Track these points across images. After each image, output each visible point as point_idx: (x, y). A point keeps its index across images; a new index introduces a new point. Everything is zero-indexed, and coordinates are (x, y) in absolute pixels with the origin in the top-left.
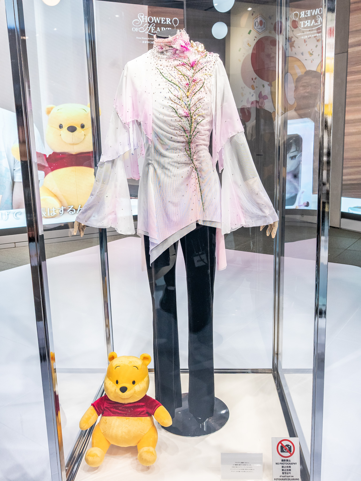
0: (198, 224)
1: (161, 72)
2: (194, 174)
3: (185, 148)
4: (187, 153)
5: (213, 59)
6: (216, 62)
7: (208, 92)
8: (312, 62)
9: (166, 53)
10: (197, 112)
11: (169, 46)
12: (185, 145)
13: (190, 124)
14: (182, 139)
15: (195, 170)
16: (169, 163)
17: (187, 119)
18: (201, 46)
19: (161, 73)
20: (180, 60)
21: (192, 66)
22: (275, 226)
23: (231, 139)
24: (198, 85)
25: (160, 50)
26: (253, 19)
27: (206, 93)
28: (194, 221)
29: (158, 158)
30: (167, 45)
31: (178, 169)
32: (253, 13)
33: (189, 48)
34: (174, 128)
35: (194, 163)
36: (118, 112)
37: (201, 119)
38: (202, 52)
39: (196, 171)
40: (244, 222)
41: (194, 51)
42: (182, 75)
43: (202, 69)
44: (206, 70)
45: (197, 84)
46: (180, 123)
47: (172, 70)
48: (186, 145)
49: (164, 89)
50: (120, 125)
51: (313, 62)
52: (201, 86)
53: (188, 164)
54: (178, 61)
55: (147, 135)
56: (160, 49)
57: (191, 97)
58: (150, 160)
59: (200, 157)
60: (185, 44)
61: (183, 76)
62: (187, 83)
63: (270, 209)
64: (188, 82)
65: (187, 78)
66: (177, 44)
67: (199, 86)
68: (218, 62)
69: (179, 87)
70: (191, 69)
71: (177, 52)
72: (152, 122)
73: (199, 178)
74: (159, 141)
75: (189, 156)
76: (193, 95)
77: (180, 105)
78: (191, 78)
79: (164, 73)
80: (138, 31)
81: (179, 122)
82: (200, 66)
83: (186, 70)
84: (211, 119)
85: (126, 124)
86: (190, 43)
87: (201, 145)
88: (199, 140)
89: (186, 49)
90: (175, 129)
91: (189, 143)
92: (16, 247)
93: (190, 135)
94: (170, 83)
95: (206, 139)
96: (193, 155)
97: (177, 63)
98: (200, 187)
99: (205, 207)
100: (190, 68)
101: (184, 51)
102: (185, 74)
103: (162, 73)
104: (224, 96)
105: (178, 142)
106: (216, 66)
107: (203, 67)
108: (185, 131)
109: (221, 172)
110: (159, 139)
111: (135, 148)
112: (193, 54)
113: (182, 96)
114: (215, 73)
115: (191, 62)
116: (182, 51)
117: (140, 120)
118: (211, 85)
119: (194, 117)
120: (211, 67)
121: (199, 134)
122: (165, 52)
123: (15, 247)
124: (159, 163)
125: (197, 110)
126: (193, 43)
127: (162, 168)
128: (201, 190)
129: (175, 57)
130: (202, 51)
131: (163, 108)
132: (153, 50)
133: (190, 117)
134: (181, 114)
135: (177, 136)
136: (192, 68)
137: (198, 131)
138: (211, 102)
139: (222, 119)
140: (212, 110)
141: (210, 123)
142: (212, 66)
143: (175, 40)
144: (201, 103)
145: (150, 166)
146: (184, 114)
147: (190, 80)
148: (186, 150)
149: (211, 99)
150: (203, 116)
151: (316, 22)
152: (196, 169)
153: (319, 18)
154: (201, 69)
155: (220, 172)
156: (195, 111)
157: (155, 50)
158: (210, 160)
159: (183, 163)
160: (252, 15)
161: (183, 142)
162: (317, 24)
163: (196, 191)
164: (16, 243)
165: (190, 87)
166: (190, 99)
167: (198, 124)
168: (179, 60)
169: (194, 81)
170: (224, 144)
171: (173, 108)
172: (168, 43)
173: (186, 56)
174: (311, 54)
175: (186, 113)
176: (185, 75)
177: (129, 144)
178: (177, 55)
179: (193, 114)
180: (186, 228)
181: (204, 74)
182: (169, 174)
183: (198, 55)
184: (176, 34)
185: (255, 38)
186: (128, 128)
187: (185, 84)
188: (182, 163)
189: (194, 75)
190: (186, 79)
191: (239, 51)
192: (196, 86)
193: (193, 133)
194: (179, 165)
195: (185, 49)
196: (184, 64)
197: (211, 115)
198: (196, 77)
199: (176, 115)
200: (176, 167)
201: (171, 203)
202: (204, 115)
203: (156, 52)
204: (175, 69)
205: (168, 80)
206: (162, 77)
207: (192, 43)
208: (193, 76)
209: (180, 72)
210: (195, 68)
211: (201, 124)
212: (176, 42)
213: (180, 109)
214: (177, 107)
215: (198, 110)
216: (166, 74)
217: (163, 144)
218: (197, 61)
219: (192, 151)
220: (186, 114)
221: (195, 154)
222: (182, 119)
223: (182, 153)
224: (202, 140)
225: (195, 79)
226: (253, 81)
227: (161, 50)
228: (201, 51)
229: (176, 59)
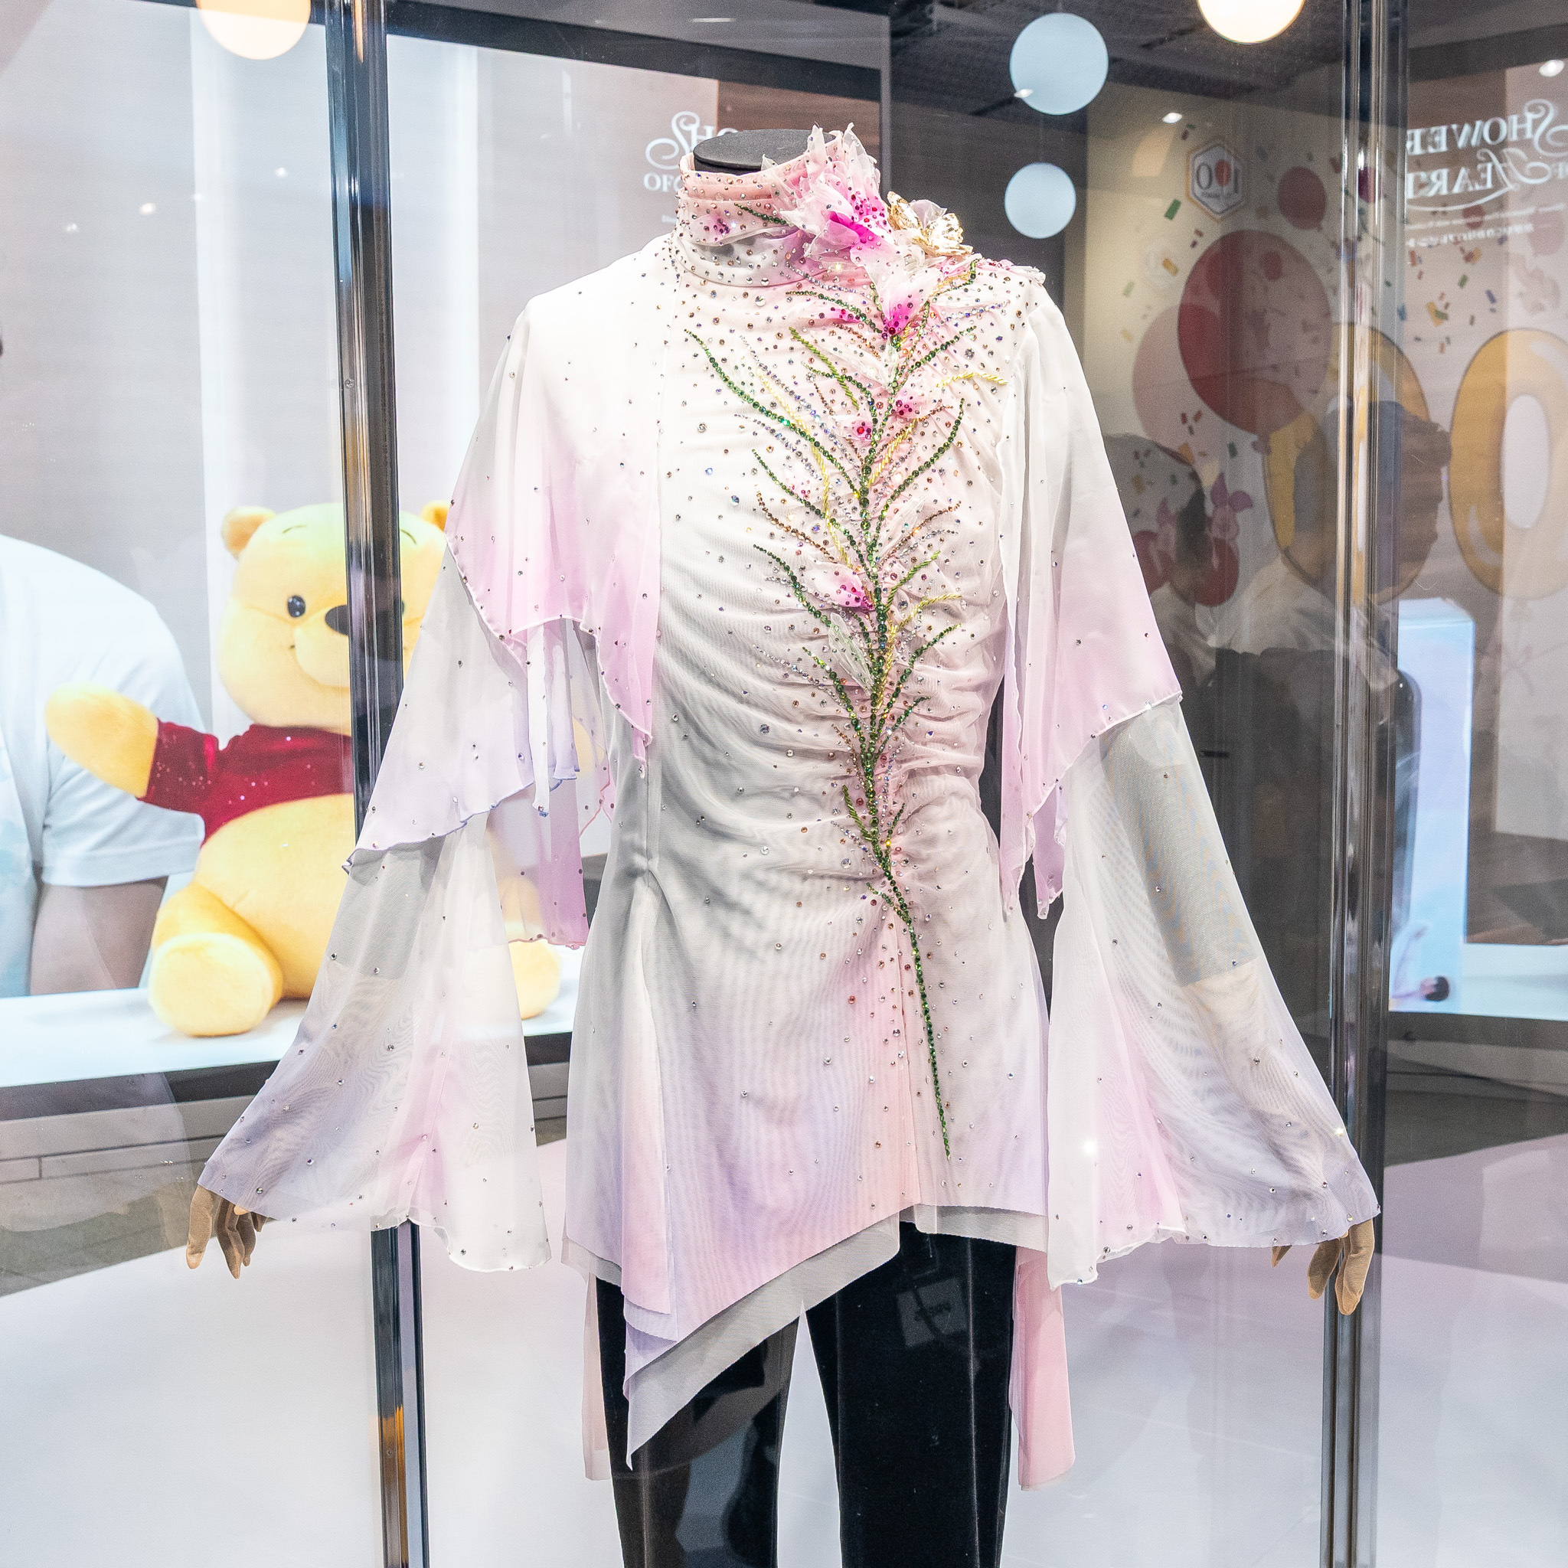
0: (913, 1226)
1: (712, 360)
2: (893, 939)
3: (845, 791)
4: (855, 816)
5: (1012, 297)
6: (1028, 312)
7: (981, 477)
8: (1442, 349)
9: (743, 256)
10: (915, 585)
11: (762, 216)
12: (843, 772)
13: (876, 655)
14: (826, 738)
15: (899, 913)
16: (746, 876)
17: (857, 624)
18: (946, 222)
19: (715, 365)
20: (826, 294)
21: (892, 330)
22: (1357, 1249)
23: (1108, 744)
24: (923, 434)
25: (714, 239)
26: (1189, 153)
27: (970, 483)
28: (889, 1209)
29: (687, 842)
30: (751, 211)
31: (801, 911)
32: (1189, 130)
33: (875, 230)
34: (778, 673)
35: (893, 873)
36: (469, 572)
37: (939, 623)
38: (949, 257)
39: (903, 925)
40: (1181, 1218)
41: (904, 250)
42: (834, 380)
43: (951, 348)
44: (970, 353)
45: (920, 429)
46: (814, 647)
47: (775, 347)
48: (849, 771)
49: (726, 451)
50: (476, 646)
51: (1447, 348)
52: (941, 441)
53: (860, 883)
54: (814, 299)
55: (624, 710)
56: (711, 228)
57: (883, 503)
58: (640, 851)
59: (931, 841)
60: (857, 208)
61: (841, 383)
62: (863, 424)
63: (1331, 1145)
64: (869, 420)
65: (863, 395)
66: (808, 205)
67: (928, 440)
68: (1036, 314)
69: (817, 444)
70: (888, 347)
71: (810, 249)
72: (654, 633)
73: (924, 960)
74: (691, 744)
75: (865, 834)
76: (892, 492)
77: (818, 546)
78: (884, 393)
79: (731, 363)
80: (671, 188)
81: (811, 639)
82: (936, 330)
83: (859, 351)
84: (997, 626)
85: (509, 642)
86: (886, 206)
87: (936, 771)
88: (925, 744)
89: (860, 234)
90: (786, 680)
91: (867, 759)
92: (44, 1175)
93: (873, 717)
94: (762, 418)
95: (964, 738)
96: (890, 832)
97: (804, 308)
98: (926, 1012)
99: (953, 1131)
100: (879, 341)
101: (850, 248)
102: (852, 375)
103: (721, 364)
104: (1073, 499)
105: (806, 754)
106: (1029, 333)
107: (956, 337)
108: (843, 690)
109: (1045, 917)
110: (692, 734)
111: (558, 776)
112: (901, 263)
113: (829, 494)
114: (1021, 375)
115: (886, 308)
116: (835, 247)
117: (593, 618)
118: (997, 438)
119: (898, 615)
120: (999, 339)
121: (924, 712)
122: (740, 251)
123: (40, 1178)
124: (690, 872)
125: (918, 575)
126: (904, 205)
127: (707, 902)
128: (930, 1033)
129: (798, 277)
130: (950, 251)
131: (722, 559)
132: (675, 239)
133: (874, 615)
134: (821, 596)
135: (801, 718)
136: (892, 338)
137: (922, 695)
138: (996, 531)
139: (1057, 627)
140: (1000, 576)
141: (987, 647)
142: (1007, 333)
143: (796, 182)
144: (938, 537)
145: (639, 884)
146: (844, 598)
147: (880, 406)
148: (847, 801)
149: (997, 516)
150: (949, 611)
151: (1475, 177)
152: (904, 910)
153: (1489, 160)
154: (945, 347)
155: (1043, 915)
156: (905, 581)
157: (686, 235)
158: (988, 855)
159: (831, 877)
160: (1185, 136)
161: (831, 757)
162: (1478, 187)
163: (902, 1043)
164: (44, 1159)
165: (880, 446)
166: (879, 514)
167: (919, 652)
168: (821, 296)
169: (902, 413)
170: (1069, 766)
171: (778, 560)
172: (757, 197)
173: (857, 275)
174: (1441, 316)
175: (854, 590)
176: (850, 379)
177: (524, 756)
178: (805, 269)
179: (891, 599)
180: (839, 1249)
181: (961, 376)
182: (750, 936)
183: (929, 270)
184: (806, 153)
185: (1198, 239)
186: (520, 662)
187: (850, 426)
188: (822, 877)
189: (900, 379)
190: (854, 403)
191: (1127, 292)
192: (910, 439)
193: (889, 705)
194: (807, 886)
195: (854, 233)
196: (845, 318)
197: (994, 602)
198: (916, 392)
199: (794, 602)
200: (786, 895)
201: (759, 1102)
202: (956, 605)
203: (689, 246)
204: (797, 345)
205: (755, 405)
206: (719, 382)
207: (894, 204)
208: (897, 386)
209: (824, 360)
210: (908, 342)
211: (936, 655)
212: (800, 197)
213: (819, 567)
214: (799, 553)
215: (924, 577)
216: (740, 367)
217: (716, 765)
218: (922, 305)
219: (881, 809)
220: (854, 596)
221: (899, 824)
222: (828, 623)
223: (828, 819)
224: (942, 741)
225: (905, 400)
226: (1186, 426)
227: (720, 238)
228: (941, 250)
229: (800, 286)
